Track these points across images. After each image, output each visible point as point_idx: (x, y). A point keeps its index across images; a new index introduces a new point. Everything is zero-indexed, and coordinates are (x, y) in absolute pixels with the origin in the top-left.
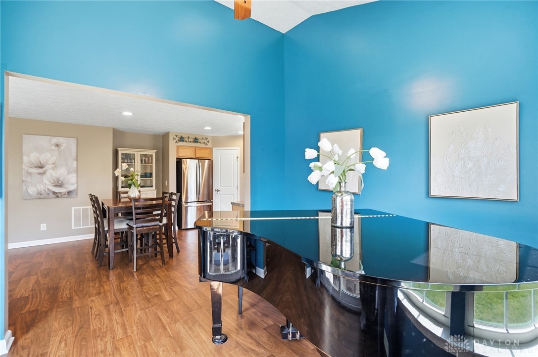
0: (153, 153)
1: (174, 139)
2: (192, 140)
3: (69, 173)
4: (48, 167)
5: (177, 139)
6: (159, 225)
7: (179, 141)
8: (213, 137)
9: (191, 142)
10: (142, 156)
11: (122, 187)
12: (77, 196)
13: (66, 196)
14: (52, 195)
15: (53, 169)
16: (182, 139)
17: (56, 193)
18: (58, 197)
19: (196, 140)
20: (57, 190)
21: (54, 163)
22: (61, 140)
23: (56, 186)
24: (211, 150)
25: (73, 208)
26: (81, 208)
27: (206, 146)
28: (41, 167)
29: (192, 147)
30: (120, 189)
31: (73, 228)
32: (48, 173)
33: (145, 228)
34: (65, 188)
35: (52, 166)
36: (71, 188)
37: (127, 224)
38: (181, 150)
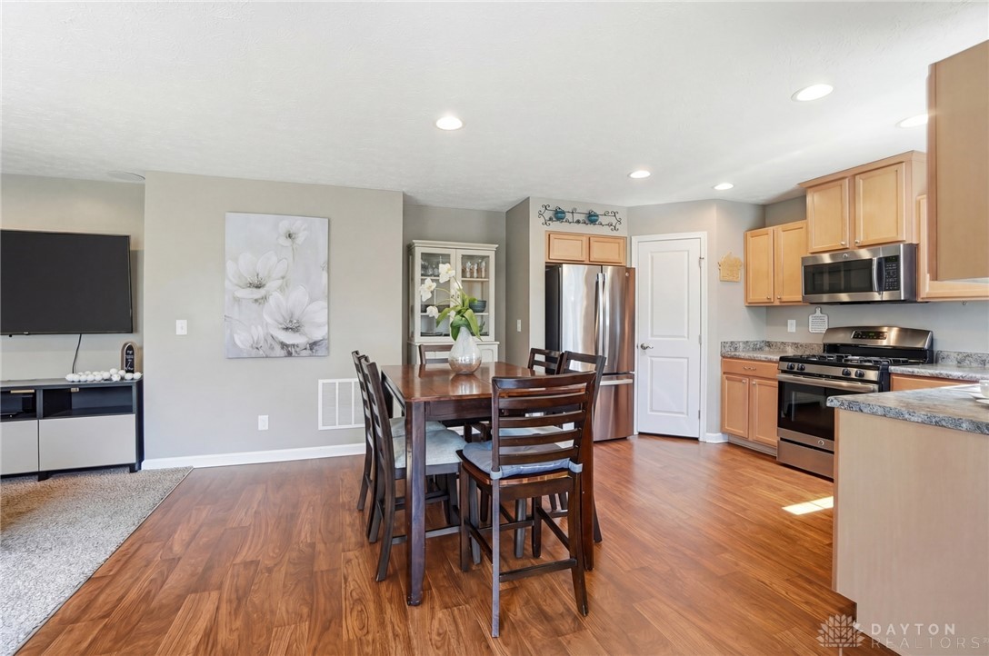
0: (489, 251)
1: (541, 214)
2: (582, 217)
3: (312, 300)
4: (272, 285)
5: (548, 214)
6: (568, 469)
7: (551, 219)
8: (630, 210)
9: (578, 222)
10: (466, 258)
11: (422, 335)
12: (329, 353)
13: (304, 353)
14: (279, 351)
15: (281, 289)
16: (559, 215)
17: (287, 346)
18: (290, 354)
19: (592, 218)
20: (289, 338)
21: (283, 278)
22: (298, 224)
23: (287, 329)
24: (625, 243)
25: (321, 382)
26: (337, 381)
27: (615, 233)
28: (258, 287)
29: (582, 235)
30: (418, 340)
31: (321, 427)
32: (271, 301)
33: (525, 481)
34: (305, 334)
35: (280, 282)
36: (318, 334)
37: (460, 453)
38: (555, 243)
